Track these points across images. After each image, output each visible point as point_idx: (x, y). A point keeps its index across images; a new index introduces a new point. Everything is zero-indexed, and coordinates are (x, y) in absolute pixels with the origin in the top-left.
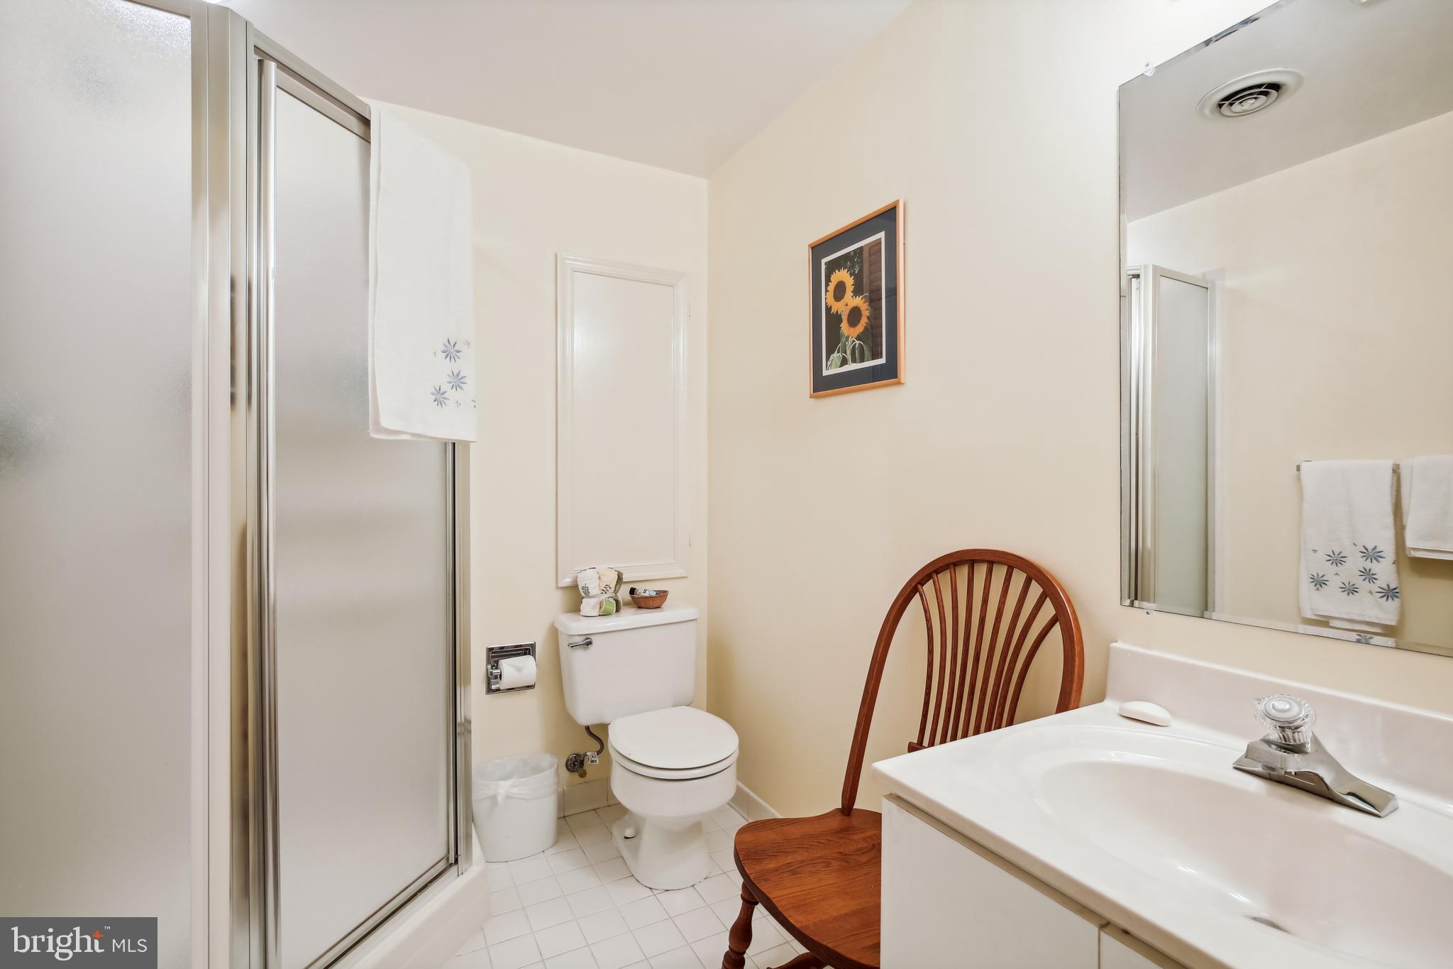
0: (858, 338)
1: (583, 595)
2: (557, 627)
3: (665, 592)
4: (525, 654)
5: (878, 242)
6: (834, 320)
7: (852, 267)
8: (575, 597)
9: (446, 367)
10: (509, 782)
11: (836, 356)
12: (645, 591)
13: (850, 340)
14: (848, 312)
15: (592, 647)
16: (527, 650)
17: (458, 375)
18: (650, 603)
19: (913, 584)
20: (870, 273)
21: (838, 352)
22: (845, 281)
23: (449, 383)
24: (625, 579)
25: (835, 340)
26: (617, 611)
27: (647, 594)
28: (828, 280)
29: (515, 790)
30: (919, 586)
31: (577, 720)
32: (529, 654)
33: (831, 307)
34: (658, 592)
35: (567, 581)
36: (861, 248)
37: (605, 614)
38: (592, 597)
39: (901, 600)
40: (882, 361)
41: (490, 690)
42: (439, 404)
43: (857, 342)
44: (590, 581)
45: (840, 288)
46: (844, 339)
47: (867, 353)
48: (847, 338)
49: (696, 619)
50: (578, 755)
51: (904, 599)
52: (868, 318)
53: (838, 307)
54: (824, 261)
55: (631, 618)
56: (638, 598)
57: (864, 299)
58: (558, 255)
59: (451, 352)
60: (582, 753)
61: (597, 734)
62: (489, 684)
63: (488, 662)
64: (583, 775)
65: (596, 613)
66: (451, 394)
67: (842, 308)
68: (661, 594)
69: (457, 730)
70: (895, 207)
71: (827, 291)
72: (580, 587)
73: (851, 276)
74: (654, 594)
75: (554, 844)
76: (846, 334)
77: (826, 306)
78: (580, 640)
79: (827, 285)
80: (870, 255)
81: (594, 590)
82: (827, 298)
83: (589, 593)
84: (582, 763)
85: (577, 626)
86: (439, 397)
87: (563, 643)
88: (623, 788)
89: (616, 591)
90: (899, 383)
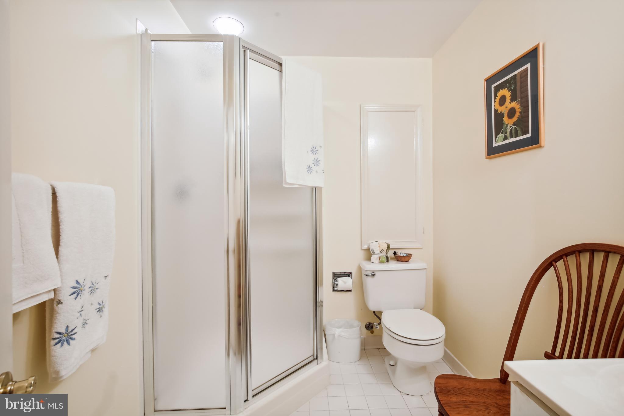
0: (514, 124)
1: (372, 253)
2: (362, 267)
3: (411, 254)
4: (348, 276)
5: (527, 69)
6: (499, 116)
7: (510, 86)
8: (369, 254)
9: (312, 157)
10: (340, 330)
11: (501, 136)
12: (401, 253)
13: (509, 126)
14: (507, 111)
15: (375, 277)
16: (349, 275)
17: (317, 160)
18: (403, 259)
19: (549, 261)
20: (521, 88)
21: (502, 133)
22: (505, 95)
23: (313, 163)
24: (391, 247)
25: (500, 126)
26: (387, 261)
27: (401, 255)
28: (496, 96)
29: (342, 334)
30: (554, 263)
31: (369, 308)
32: (350, 277)
33: (497, 110)
34: (407, 254)
35: (366, 247)
36: (515, 75)
37: (382, 262)
38: (376, 254)
39: (541, 269)
40: (529, 135)
41: (334, 290)
42: (310, 173)
43: (513, 127)
44: (375, 247)
45: (503, 98)
46: (505, 126)
47: (519, 132)
48: (507, 125)
49: (426, 269)
50: (370, 323)
51: (543, 269)
52: (520, 113)
53: (501, 109)
54: (493, 86)
55: (394, 265)
56: (397, 256)
57: (517, 103)
58: (361, 106)
59: (314, 151)
60: (372, 322)
61: (377, 315)
62: (333, 288)
63: (333, 278)
64: (372, 332)
65: (378, 261)
66: (314, 168)
67: (503, 109)
68: (409, 255)
69: (317, 304)
70: (537, 48)
71: (495, 101)
72: (371, 250)
73: (509, 92)
74: (405, 255)
75: (360, 359)
76: (506, 123)
77: (495, 110)
78: (370, 273)
79: (495, 98)
80: (521, 78)
81: (377, 251)
82: (495, 105)
83: (374, 252)
84: (372, 327)
85: (369, 267)
86: (310, 170)
87: (363, 273)
88: (387, 342)
89: (387, 253)
90: (540, 147)
